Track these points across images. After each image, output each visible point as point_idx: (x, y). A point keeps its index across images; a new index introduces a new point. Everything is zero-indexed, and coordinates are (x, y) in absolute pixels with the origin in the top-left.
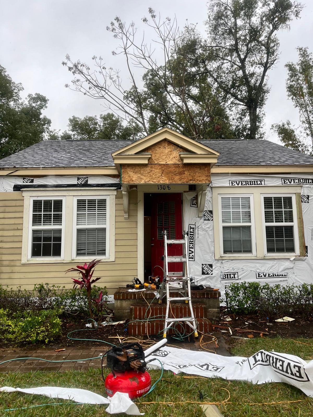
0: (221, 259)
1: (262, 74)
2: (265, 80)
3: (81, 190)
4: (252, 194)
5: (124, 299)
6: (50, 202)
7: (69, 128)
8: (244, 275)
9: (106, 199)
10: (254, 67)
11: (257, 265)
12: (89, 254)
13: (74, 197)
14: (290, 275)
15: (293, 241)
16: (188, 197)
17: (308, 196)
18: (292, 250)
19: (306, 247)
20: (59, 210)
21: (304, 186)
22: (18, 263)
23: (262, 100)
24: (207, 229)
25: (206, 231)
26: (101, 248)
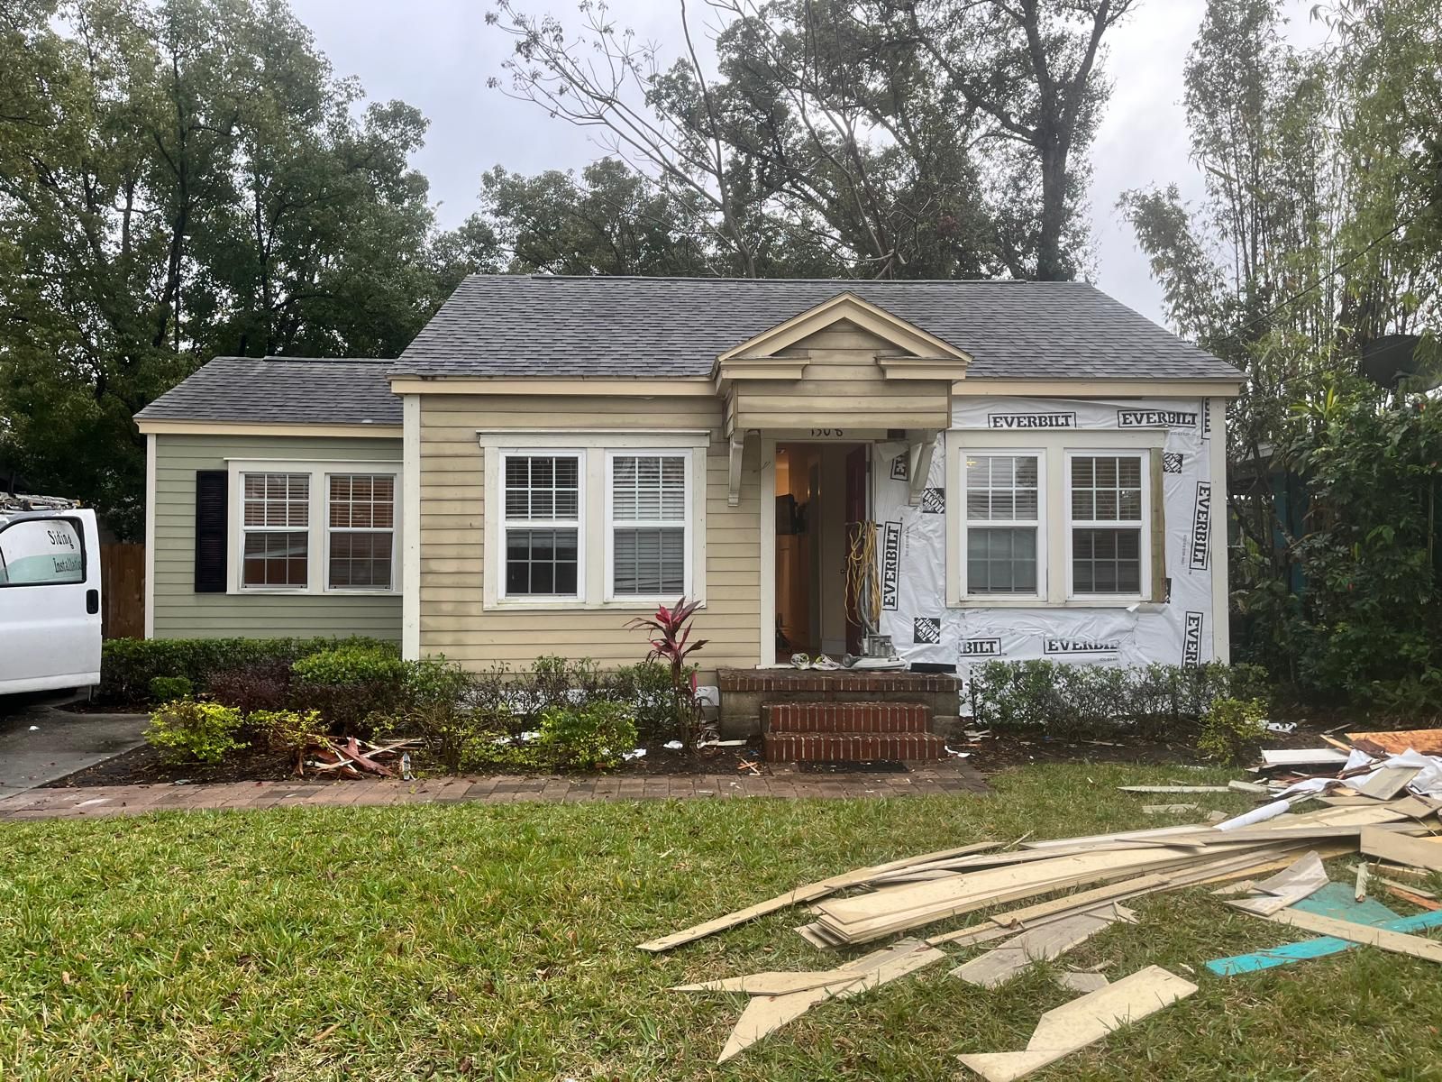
0: (962, 608)
1: (1089, 40)
2: (1096, 59)
3: (623, 434)
4: (1044, 451)
5: (746, 692)
6: (546, 462)
7: (484, 204)
8: (1013, 645)
9: (683, 458)
10: (1064, 16)
11: (1047, 622)
12: (644, 590)
13: (607, 451)
14: (1126, 647)
15: (1136, 567)
16: (885, 456)
17: (1181, 456)
18: (1134, 587)
19: (1169, 581)
20: (569, 482)
21: (1172, 430)
22: (474, 609)
23: (1086, 124)
24: (930, 534)
25: (928, 539)
26: (670, 577)
